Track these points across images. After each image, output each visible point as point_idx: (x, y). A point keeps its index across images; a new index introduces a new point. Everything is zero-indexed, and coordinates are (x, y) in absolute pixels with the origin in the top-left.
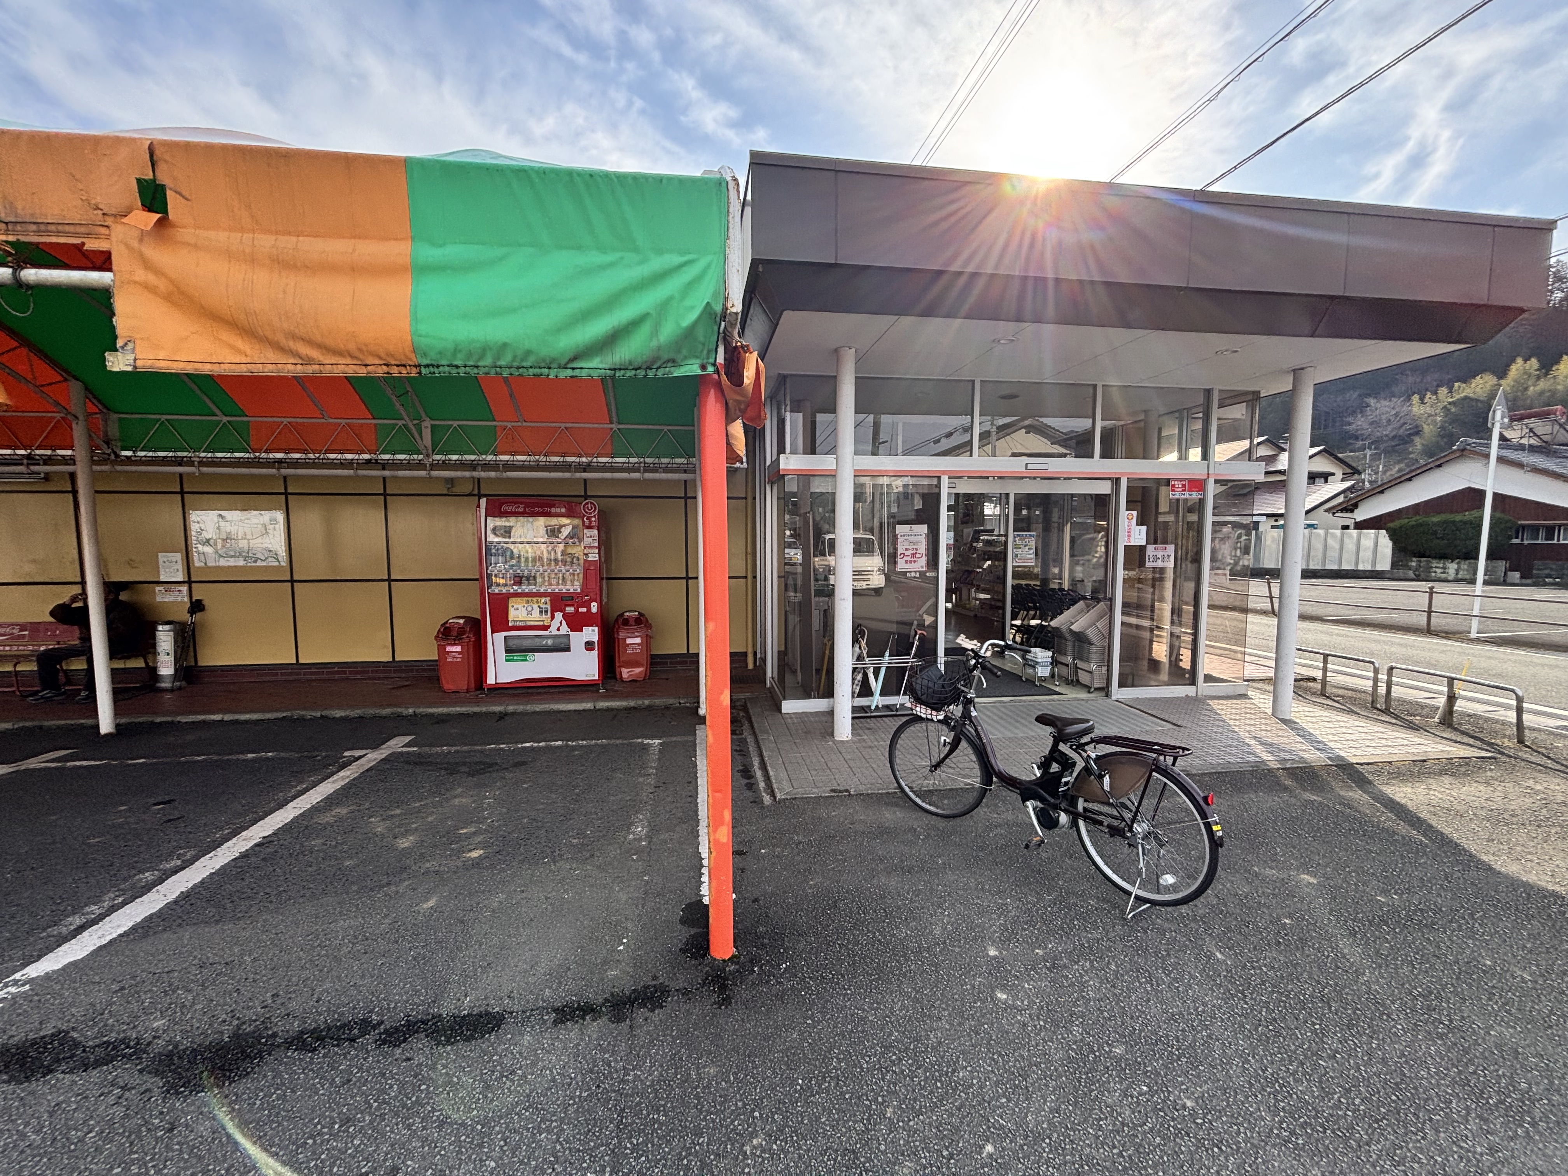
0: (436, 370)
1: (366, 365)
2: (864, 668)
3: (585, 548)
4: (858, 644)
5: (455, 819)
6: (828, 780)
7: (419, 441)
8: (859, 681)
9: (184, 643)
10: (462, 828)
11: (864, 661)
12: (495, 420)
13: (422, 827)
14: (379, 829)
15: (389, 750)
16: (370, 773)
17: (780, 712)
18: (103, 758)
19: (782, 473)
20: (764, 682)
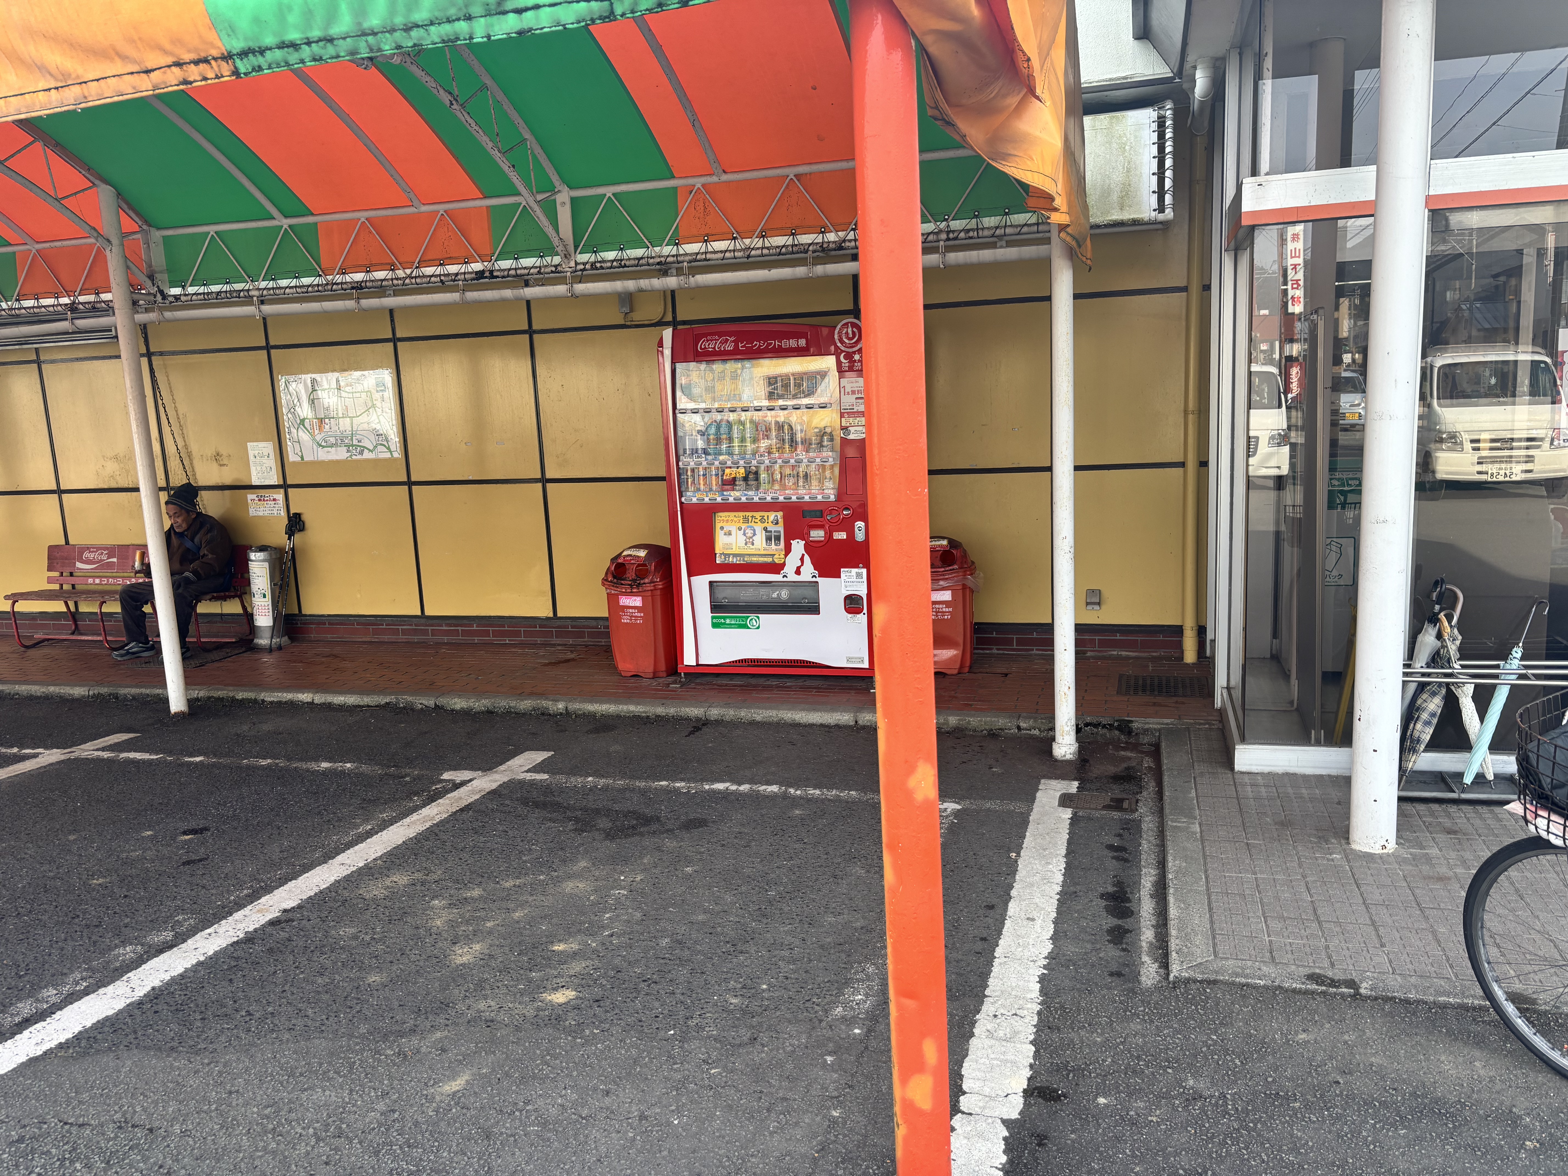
1: (147, 72)
2: (1448, 684)
3: (842, 416)
4: (1435, 626)
5: (555, 921)
6: (1308, 950)
7: (550, 231)
8: (1433, 715)
9: (282, 579)
10: (560, 941)
11: (1450, 667)
12: (673, 177)
13: (500, 928)
14: (439, 923)
15: (507, 776)
16: (464, 816)
17: (1232, 768)
18: (160, 750)
19: (1245, 222)
20: (1211, 695)
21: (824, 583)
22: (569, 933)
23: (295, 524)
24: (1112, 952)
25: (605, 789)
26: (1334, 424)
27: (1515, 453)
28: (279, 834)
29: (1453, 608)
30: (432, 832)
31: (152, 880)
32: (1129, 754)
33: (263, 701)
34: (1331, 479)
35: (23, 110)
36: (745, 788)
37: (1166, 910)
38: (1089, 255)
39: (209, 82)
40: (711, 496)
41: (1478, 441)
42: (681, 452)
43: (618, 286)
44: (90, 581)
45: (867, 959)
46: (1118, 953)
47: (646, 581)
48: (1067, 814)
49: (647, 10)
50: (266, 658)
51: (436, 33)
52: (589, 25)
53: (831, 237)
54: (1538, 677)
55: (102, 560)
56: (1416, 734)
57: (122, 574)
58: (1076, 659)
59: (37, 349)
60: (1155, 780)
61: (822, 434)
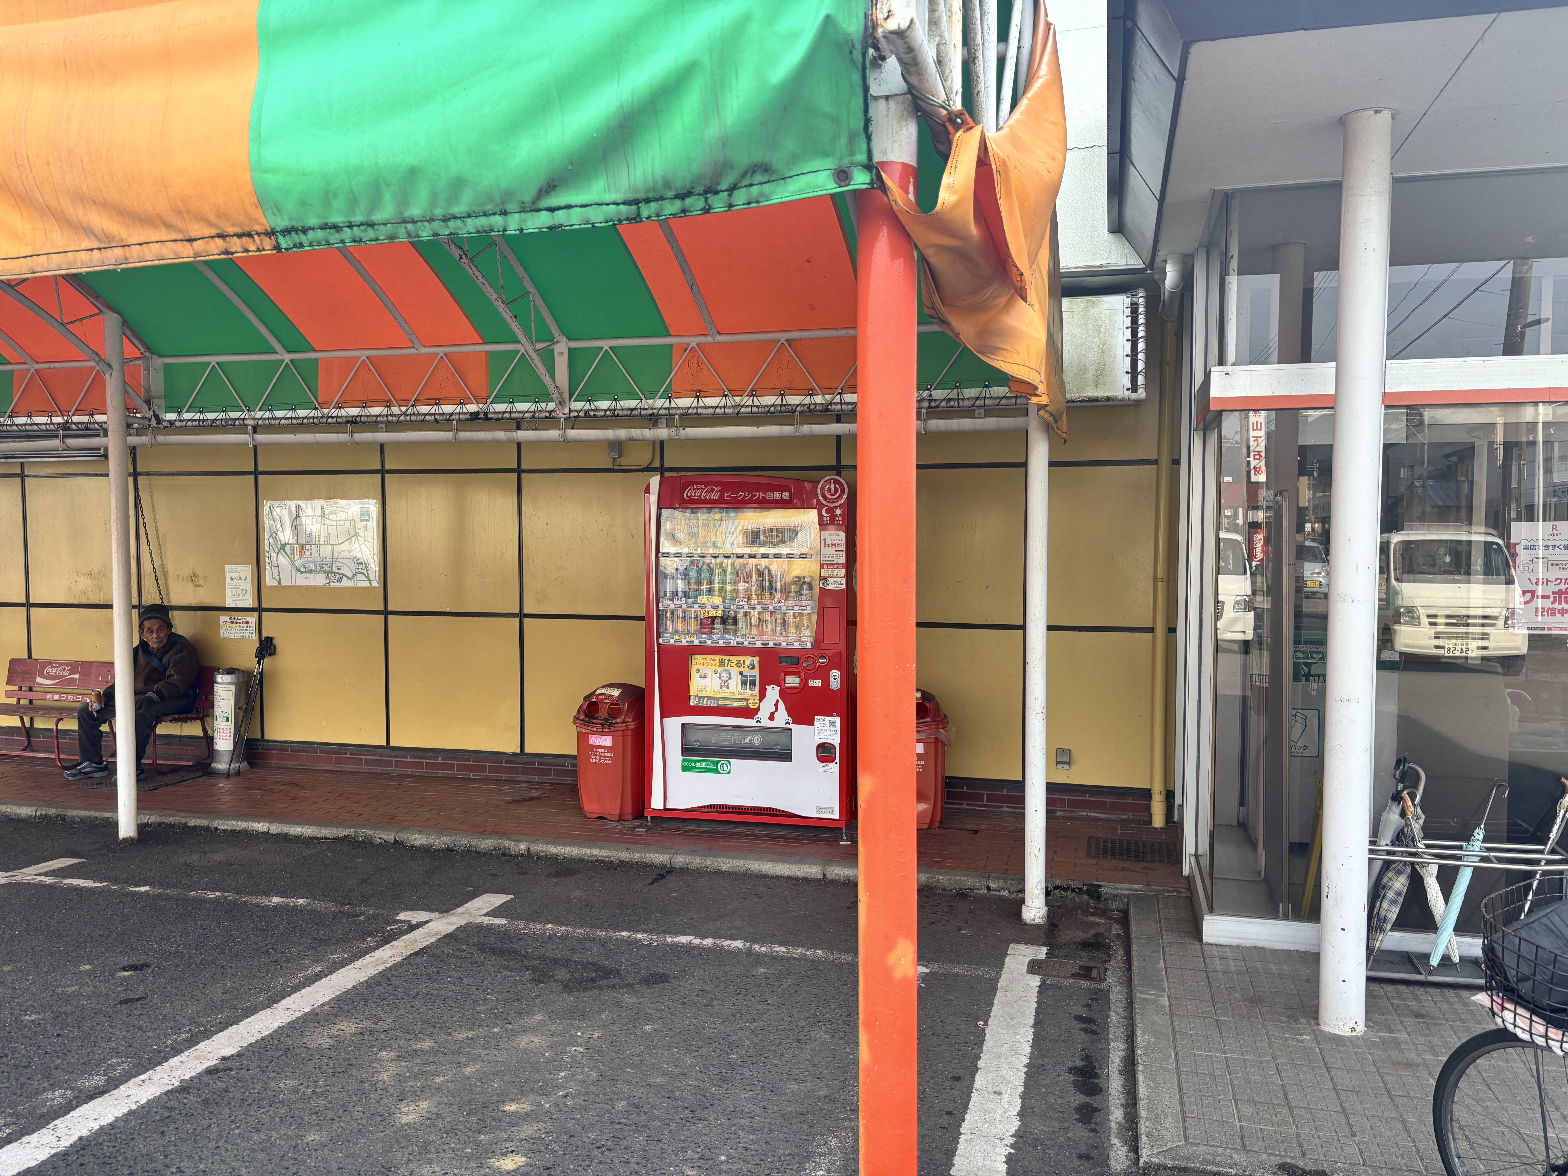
0: (303, 238)
1: (191, 240)
2: (1412, 863)
3: (822, 566)
4: (1399, 804)
5: (507, 1077)
6: (1279, 1137)
7: (547, 379)
8: (1398, 894)
9: (247, 704)
10: (512, 1100)
11: (1414, 847)
12: (669, 335)
13: (449, 1084)
14: (385, 1077)
15: (465, 919)
16: (418, 959)
17: (1201, 940)
18: (105, 878)
19: (1214, 407)
20: (1179, 861)
21: (798, 730)
22: (522, 1093)
23: (266, 647)
24: (1080, 1132)
25: (565, 937)
26: (1298, 590)
27: (1471, 630)
28: (223, 973)
29: (1416, 786)
30: (384, 978)
31: (87, 1018)
32: (1097, 920)
33: (216, 829)
34: (1296, 652)
35: (64, 266)
36: (708, 942)
37: (1135, 1088)
38: (1064, 429)
39: (250, 254)
40: (688, 638)
41: (1435, 616)
42: (661, 594)
43: (610, 434)
44: (49, 696)
45: (829, 1131)
46: (1086, 1134)
47: (618, 720)
48: (1035, 981)
49: (671, 214)
50: (223, 784)
51: (472, 224)
52: (616, 224)
53: (819, 399)
54: (1500, 860)
55: (63, 676)
56: (1383, 913)
57: (82, 691)
58: (1047, 818)
59: (22, 464)
60: (1124, 948)
61: (800, 581)
